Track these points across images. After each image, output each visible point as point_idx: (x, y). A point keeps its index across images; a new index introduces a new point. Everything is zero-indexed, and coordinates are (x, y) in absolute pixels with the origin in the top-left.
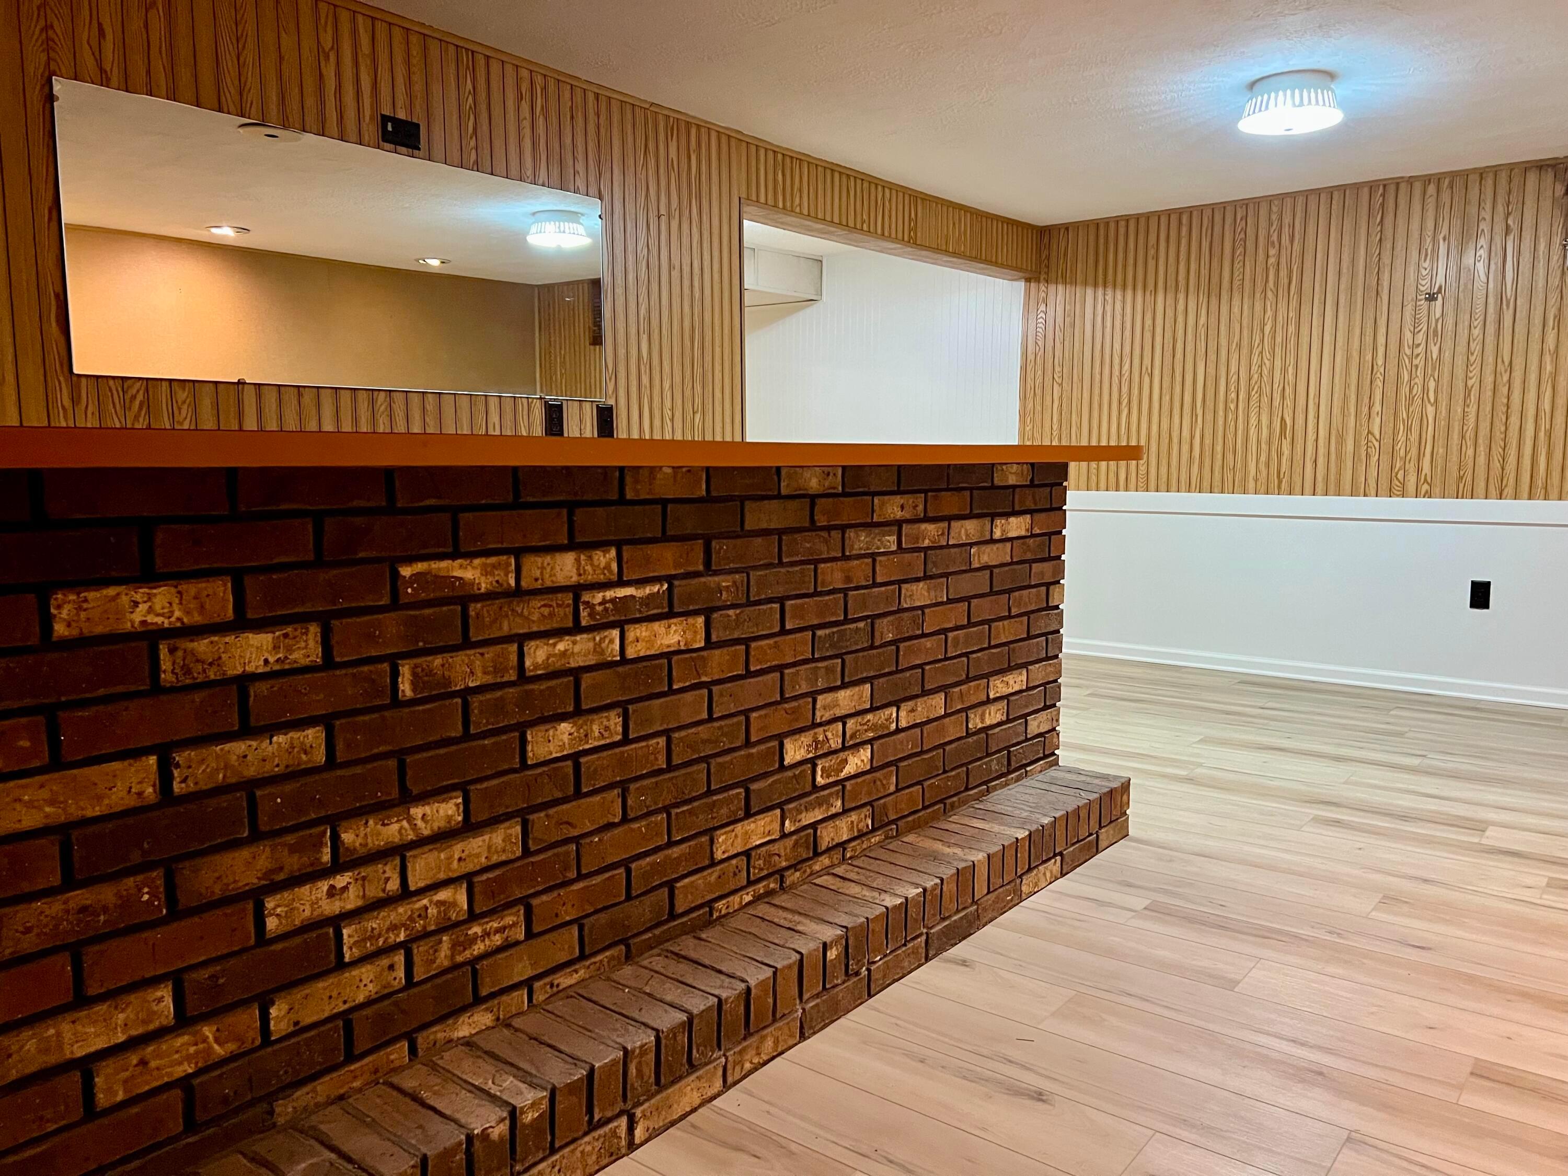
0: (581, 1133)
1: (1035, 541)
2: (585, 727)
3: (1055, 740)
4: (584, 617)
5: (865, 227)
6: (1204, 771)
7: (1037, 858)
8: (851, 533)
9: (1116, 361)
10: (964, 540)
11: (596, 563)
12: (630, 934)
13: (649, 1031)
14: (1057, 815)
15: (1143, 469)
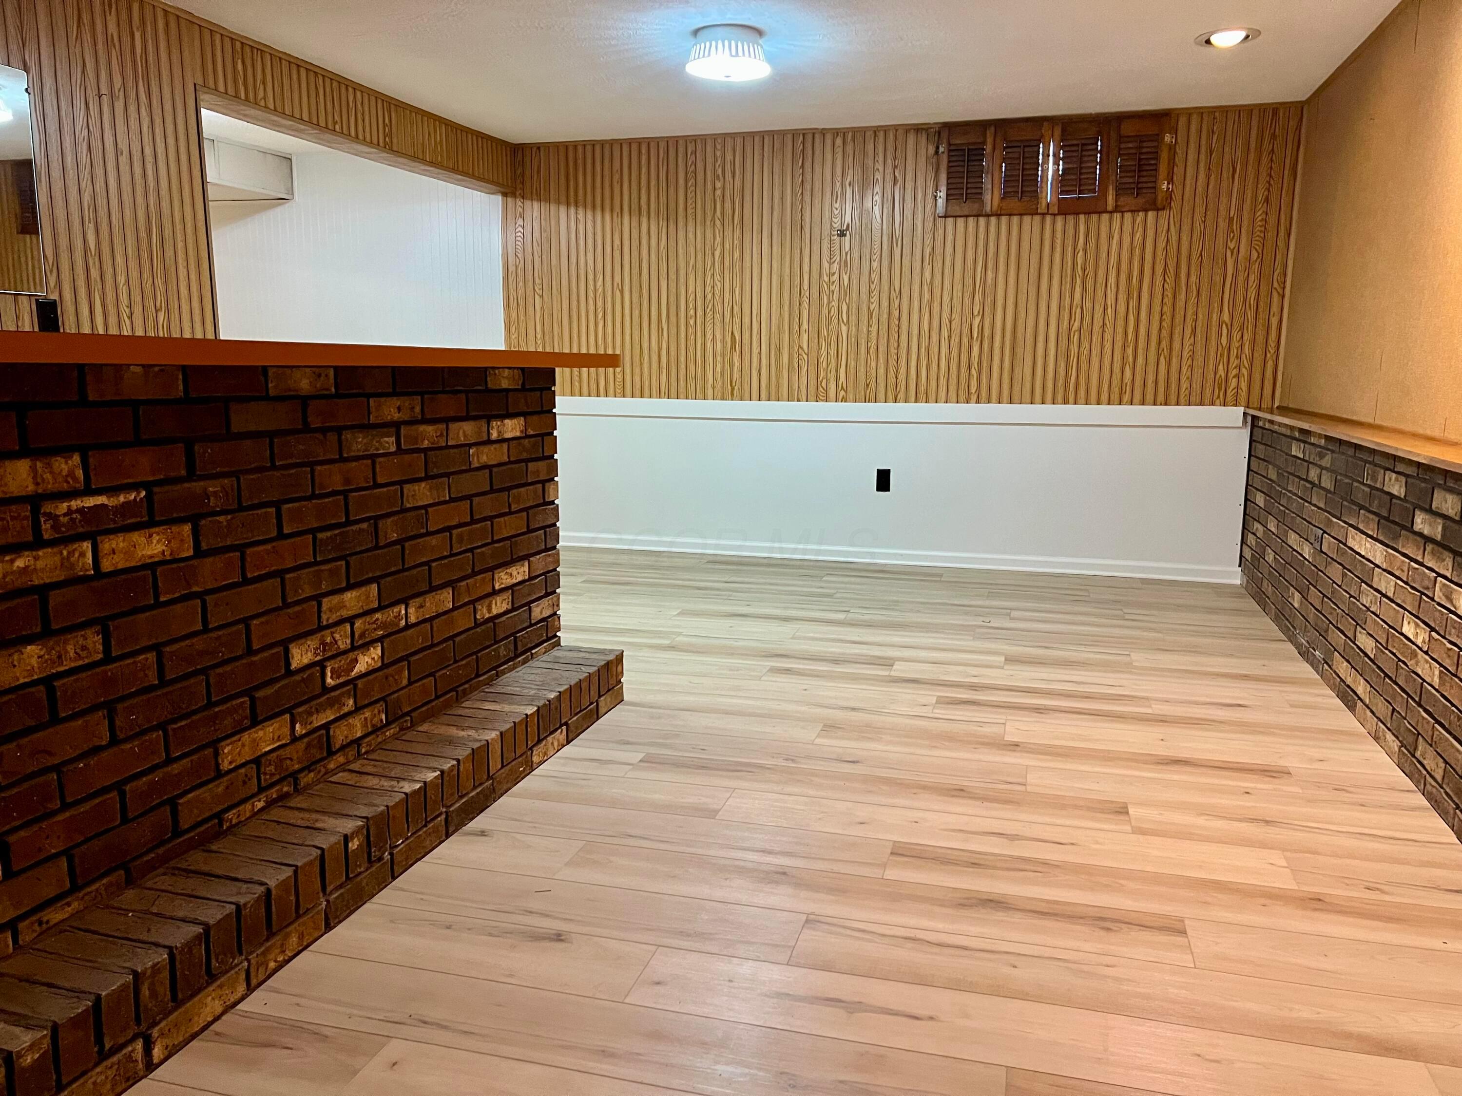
0: (91, 1065)
1: (529, 442)
2: (58, 649)
3: (556, 623)
4: (47, 530)
5: (338, 127)
6: (686, 639)
7: (545, 730)
8: (347, 435)
9: (591, 277)
10: (462, 440)
11: (56, 471)
12: (129, 858)
13: (161, 950)
14: (562, 689)
15: (619, 377)
